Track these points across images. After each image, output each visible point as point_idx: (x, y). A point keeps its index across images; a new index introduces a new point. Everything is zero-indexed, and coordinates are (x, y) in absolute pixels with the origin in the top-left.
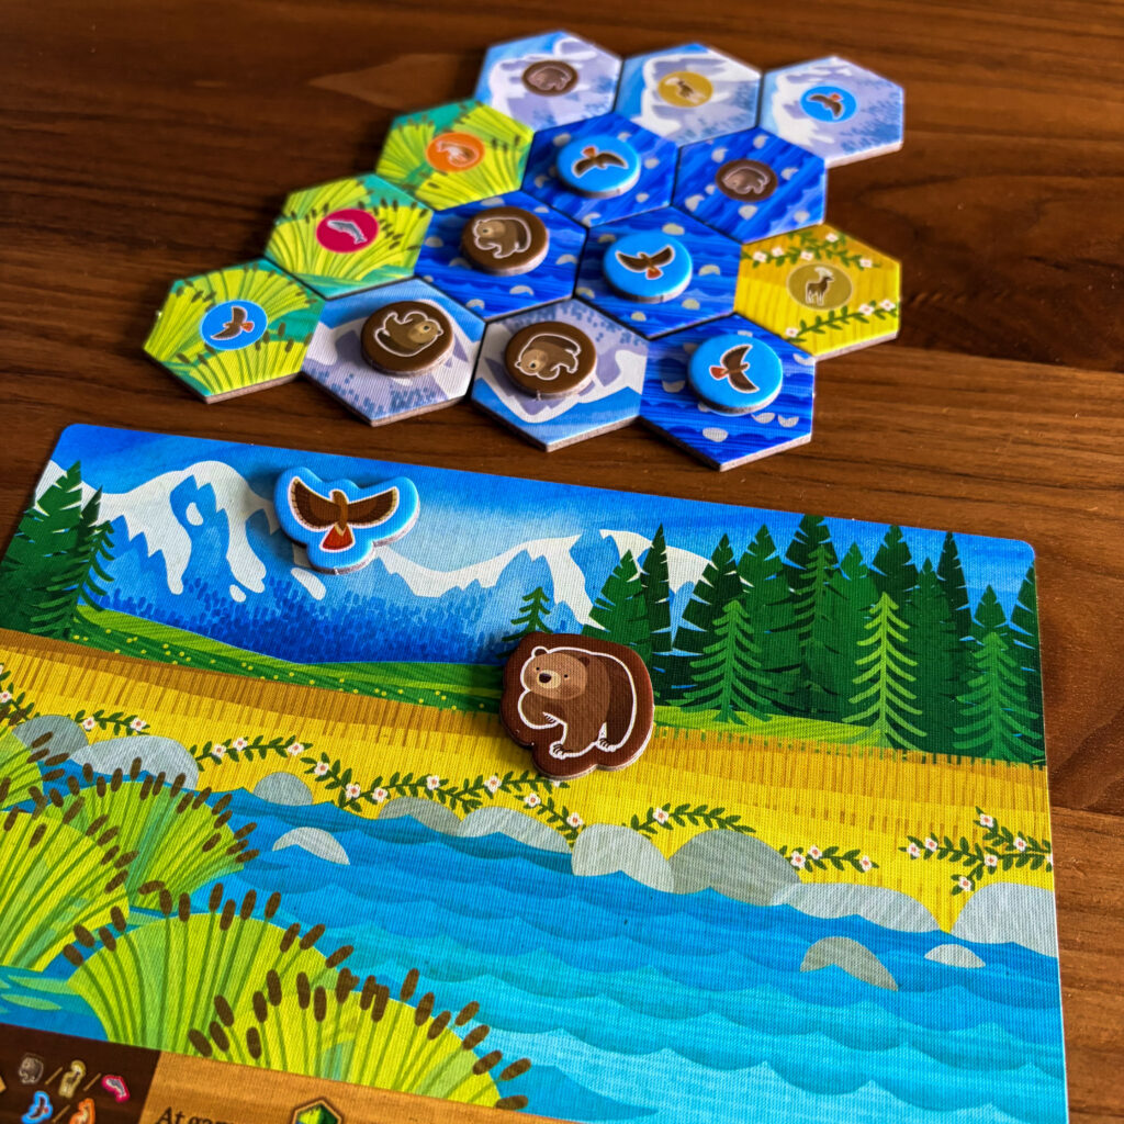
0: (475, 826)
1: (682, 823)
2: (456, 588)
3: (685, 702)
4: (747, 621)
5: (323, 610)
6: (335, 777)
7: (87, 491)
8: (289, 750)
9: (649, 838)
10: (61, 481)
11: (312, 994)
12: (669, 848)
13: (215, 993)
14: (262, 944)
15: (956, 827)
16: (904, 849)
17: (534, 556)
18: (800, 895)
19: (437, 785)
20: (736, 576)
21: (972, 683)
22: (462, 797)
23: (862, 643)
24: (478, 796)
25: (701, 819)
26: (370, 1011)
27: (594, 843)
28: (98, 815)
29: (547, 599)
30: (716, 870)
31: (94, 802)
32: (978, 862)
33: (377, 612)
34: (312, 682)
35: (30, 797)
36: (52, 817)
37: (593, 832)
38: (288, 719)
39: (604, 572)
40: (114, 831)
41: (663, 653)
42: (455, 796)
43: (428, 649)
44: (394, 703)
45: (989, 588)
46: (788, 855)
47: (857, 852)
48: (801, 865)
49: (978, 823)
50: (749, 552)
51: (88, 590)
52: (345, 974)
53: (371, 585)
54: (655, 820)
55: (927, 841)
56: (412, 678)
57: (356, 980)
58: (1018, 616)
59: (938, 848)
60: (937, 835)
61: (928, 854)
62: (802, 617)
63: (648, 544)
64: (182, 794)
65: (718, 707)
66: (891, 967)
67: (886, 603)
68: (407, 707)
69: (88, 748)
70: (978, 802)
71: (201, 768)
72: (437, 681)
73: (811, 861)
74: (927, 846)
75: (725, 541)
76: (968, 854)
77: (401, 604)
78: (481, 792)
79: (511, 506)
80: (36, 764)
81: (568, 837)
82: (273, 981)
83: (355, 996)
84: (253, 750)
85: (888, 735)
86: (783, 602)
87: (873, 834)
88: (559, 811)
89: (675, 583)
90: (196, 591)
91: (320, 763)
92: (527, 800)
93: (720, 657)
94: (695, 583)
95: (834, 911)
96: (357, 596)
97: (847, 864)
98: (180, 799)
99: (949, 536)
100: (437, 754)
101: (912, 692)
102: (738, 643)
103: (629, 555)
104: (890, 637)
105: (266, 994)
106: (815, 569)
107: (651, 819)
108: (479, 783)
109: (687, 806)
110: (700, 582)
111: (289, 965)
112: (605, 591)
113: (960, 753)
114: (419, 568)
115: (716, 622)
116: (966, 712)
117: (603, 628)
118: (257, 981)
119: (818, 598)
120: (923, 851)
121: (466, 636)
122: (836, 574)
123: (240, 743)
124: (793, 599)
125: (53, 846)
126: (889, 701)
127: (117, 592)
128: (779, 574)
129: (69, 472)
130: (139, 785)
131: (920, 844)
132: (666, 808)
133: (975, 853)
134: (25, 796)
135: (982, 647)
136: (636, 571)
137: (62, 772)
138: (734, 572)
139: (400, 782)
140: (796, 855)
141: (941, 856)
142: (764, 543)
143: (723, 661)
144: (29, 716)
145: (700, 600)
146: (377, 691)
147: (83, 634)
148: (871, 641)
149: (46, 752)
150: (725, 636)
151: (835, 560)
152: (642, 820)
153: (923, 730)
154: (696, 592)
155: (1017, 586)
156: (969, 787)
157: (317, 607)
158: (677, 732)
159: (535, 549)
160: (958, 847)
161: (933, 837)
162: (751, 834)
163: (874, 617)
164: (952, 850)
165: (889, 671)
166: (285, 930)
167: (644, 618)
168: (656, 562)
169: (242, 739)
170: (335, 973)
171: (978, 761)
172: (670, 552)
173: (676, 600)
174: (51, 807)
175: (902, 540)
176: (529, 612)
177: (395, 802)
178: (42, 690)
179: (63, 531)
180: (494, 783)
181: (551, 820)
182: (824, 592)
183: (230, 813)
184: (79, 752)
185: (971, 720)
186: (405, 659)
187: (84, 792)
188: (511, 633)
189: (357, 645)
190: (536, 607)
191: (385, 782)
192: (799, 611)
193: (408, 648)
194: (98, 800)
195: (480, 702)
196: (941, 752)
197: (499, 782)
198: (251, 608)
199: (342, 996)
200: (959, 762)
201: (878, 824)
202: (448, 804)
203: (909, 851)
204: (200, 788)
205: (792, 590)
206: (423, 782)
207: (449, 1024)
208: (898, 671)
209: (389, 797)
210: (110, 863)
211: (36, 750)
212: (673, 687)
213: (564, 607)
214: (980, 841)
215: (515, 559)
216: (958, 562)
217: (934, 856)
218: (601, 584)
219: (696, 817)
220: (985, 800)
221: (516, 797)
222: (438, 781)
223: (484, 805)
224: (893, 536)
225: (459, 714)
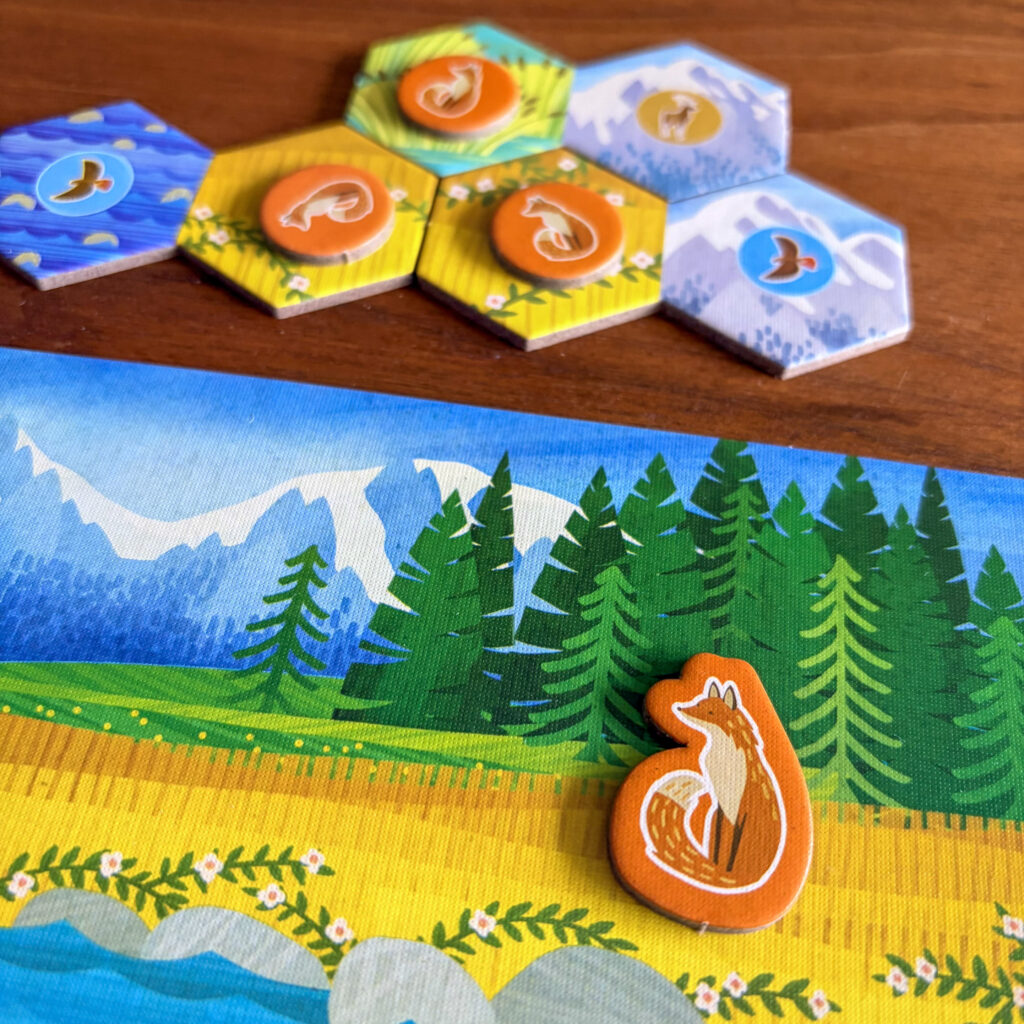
1: (516, 936)
2: (182, 547)
3: (531, 728)
4: (632, 598)
9: (461, 962)
12: (493, 980)
15: (964, 940)
16: (881, 978)
17: (308, 498)
19: (118, 869)
20: (616, 529)
21: (977, 697)
22: (157, 889)
23: (807, 634)
24: (182, 887)
25: (548, 929)
27: (368, 971)
29: (323, 564)
32: (1004, 1000)
33: (56, 583)
37: (369, 951)
39: (416, 521)
41: (500, 649)
42: (145, 887)
43: (128, 642)
44: (64, 729)
45: (993, 549)
46: (690, 989)
47: (804, 983)
48: (713, 1008)
49: (999, 931)
50: (636, 493)
53: (53, 541)
54: (473, 931)
55: (919, 964)
56: (96, 687)
59: (937, 976)
60: (935, 953)
61: (921, 987)
62: (715, 592)
63: (485, 481)
65: (583, 738)
67: (843, 573)
68: (84, 734)
70: (998, 893)
72: (135, 693)
73: (728, 1001)
74: (918, 971)
75: (600, 476)
76: (986, 986)
77: (93, 572)
78: (188, 881)
81: (325, 960)
85: (850, 782)
86: (686, 569)
87: (829, 950)
88: (313, 914)
89: (523, 540)
92: (262, 896)
93: (586, 656)
94: (554, 539)
96: (30, 559)
97: (787, 1005)
99: (931, 474)
100: (124, 815)
101: (885, 710)
102: (616, 632)
103: (455, 497)
104: (850, 625)
106: (734, 519)
107: (465, 929)
108: (187, 861)
109: (527, 906)
110: (561, 538)
112: (415, 552)
113: (966, 810)
114: (129, 515)
115: (583, 600)
116: (970, 744)
117: (408, 609)
119: (739, 563)
120: (913, 981)
121: (188, 621)
122: (766, 527)
124: (702, 564)
126: (851, 727)
128: (681, 527)
131: (908, 970)
132: (492, 910)
133: (998, 985)
135: (988, 640)
136: (465, 522)
138: (612, 524)
139: (56, 863)
140: (703, 988)
141: (943, 990)
142: (659, 481)
143: (593, 663)
145: (560, 566)
146: (40, 708)
148: (820, 631)
150: (598, 621)
151: (764, 508)
152: (452, 932)
153: (906, 773)
154: (552, 554)
156: (982, 868)
158: (516, 779)
159: (312, 487)
160: (969, 974)
161: (930, 958)
162: (630, 953)
163: (826, 593)
164: (960, 979)
165: (850, 678)
167: (469, 593)
168: (495, 507)
171: (994, 824)
172: (519, 493)
173: (524, 566)
175: (862, 478)
176: (294, 584)
177: (44, 898)
180: (210, 865)
181: (300, 931)
182: (749, 556)
185: (979, 756)
186: (90, 658)
188: (262, 618)
189: (19, 635)
190: (307, 575)
191: (32, 864)
192: (710, 584)
193: (96, 639)
195: (200, 730)
196: (934, 809)
197: (219, 865)
200: (963, 827)
201: (837, 934)
202: (131, 902)
203: (890, 981)
205: (700, 551)
206: (94, 863)
208: (864, 678)
209: (35, 888)
212: (513, 704)
213: (350, 577)
214: (1004, 963)
215: (279, 501)
216: (945, 511)
217: (932, 990)
218: (410, 540)
219: (540, 925)
220: (1009, 892)
221: (245, 890)
222: (119, 861)
223: (191, 904)
224: (850, 472)
225: (165, 749)
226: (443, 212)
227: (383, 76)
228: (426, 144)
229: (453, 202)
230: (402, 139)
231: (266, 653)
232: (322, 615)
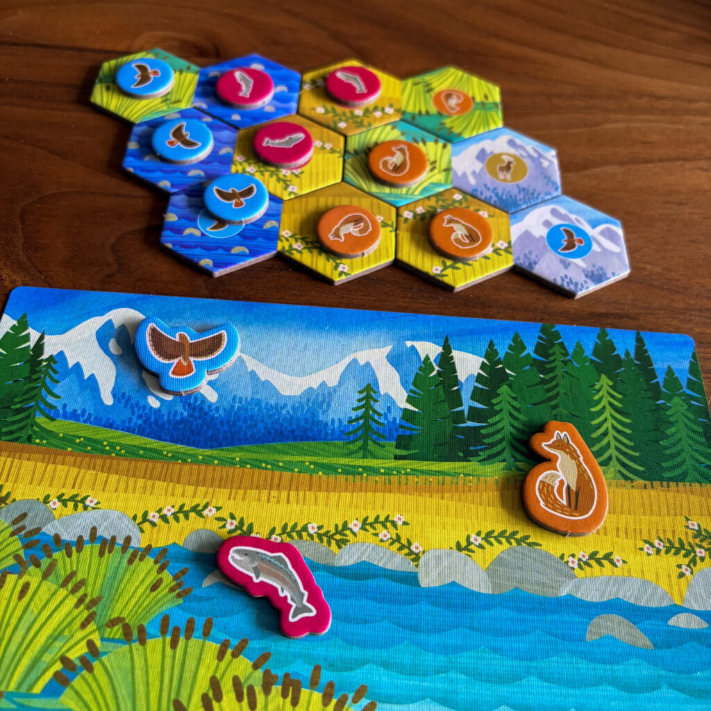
0: (346, 558)
1: (491, 544)
2: (310, 388)
3: (481, 458)
4: (515, 399)
5: (217, 409)
6: (241, 529)
7: (34, 335)
8: (206, 512)
9: (470, 556)
10: (13, 328)
11: (245, 691)
12: (484, 562)
13: (173, 697)
14: (203, 656)
15: (674, 531)
16: (642, 549)
17: (362, 363)
18: (578, 587)
19: (316, 530)
20: (503, 369)
21: (668, 432)
22: (335, 537)
23: (593, 410)
24: (346, 535)
25: (503, 540)
26: (289, 699)
27: (432, 563)
28: (69, 571)
29: (375, 392)
30: (519, 574)
31: (64, 563)
32: (693, 554)
33: (256, 409)
34: (216, 462)
35: (15, 562)
36: (33, 576)
37: (431, 555)
38: (202, 490)
39: (414, 370)
40: (82, 583)
41: (461, 425)
42: (329, 537)
43: (296, 433)
44: (277, 473)
45: (669, 367)
46: (566, 559)
47: (611, 554)
48: (576, 566)
49: (687, 527)
50: (509, 351)
51: (42, 406)
52: (267, 673)
53: (250, 389)
54: (472, 543)
55: (656, 542)
56: (287, 454)
57: (276, 677)
58: (691, 384)
59: (664, 546)
60: (662, 537)
61: (658, 551)
62: (551, 394)
63: (439, 349)
64: (130, 551)
65: (504, 461)
67: (605, 382)
68: (287, 475)
69: (56, 522)
70: (685, 512)
71: (142, 531)
72: (306, 455)
73: (581, 563)
74: (657, 545)
75: (491, 344)
76: (685, 549)
77: (273, 402)
78: (348, 532)
79: (341, 328)
80: (16, 537)
81: (413, 560)
82: (215, 684)
83: (276, 689)
84: (179, 515)
85: (619, 471)
86: (537, 384)
87: (619, 540)
89: (462, 375)
90: (123, 401)
91: (229, 520)
92: (381, 536)
93: (499, 426)
94: (476, 375)
95: (602, 596)
96: (240, 398)
97: (605, 562)
98: (130, 554)
99: (638, 334)
100: (313, 508)
101: (630, 440)
102: (511, 414)
103: (427, 358)
104: (611, 404)
105: (211, 695)
106: (554, 360)
107: (469, 543)
108: (345, 524)
109: (493, 532)
110: (479, 374)
111: (225, 671)
112: (414, 384)
113: (669, 480)
114: (282, 375)
115: (494, 401)
116: (667, 452)
117: (417, 410)
118: (203, 685)
119: (559, 380)
120: (655, 549)
121: (322, 421)
122: (569, 363)
123: (169, 510)
124: (543, 382)
125: (36, 598)
126: (617, 449)
127: (65, 406)
128: (531, 365)
129: (18, 322)
130: (97, 546)
131: (652, 545)
132: (479, 534)
133: (689, 548)
134: (11, 561)
135: (671, 407)
136: (434, 369)
137: (38, 541)
138: (500, 366)
139: (289, 530)
140: (571, 559)
141: (667, 552)
142: (518, 345)
143: (503, 428)
144: (7, 502)
145: (480, 386)
146: (264, 465)
147: (42, 438)
148: (598, 408)
149: (23, 528)
150: (501, 410)
151: (566, 354)
152: (464, 544)
153: (642, 466)
154: (477, 381)
155: (686, 365)
156: (678, 503)
157: (213, 407)
158: (478, 480)
159: (363, 357)
160: (677, 545)
161: (660, 540)
162: (539, 547)
163: (599, 391)
164: (674, 547)
165: (614, 427)
166: (219, 645)
167: (443, 401)
168: (446, 361)
169: (170, 507)
170: (259, 673)
171: (681, 484)
172: (456, 354)
173: (465, 387)
174: (32, 569)
175: (608, 338)
176: (364, 402)
178: (15, 482)
179: (19, 364)
180: (355, 525)
181: (400, 549)
182: (563, 377)
183: (168, 562)
184: (49, 526)
185: (672, 457)
186: (281, 441)
187: (56, 555)
188: (353, 417)
189: (245, 433)
190: (368, 397)
191: (278, 531)
192: (548, 390)
193: (282, 432)
194: (67, 560)
195: (338, 468)
196: (655, 480)
197: (360, 525)
198: (164, 411)
199: (267, 690)
200: (668, 486)
201: (622, 534)
202: (325, 543)
203: (646, 550)
204: (143, 545)
205: (542, 376)
206: (305, 528)
207: (348, 703)
208: (619, 427)
209: (282, 541)
210: (82, 607)
211: (16, 527)
212: (471, 448)
213: (387, 396)
214: (691, 540)
215: (348, 365)
216: (646, 351)
217: (663, 552)
218: (411, 379)
219: (500, 539)
220: (689, 511)
221: (373, 534)
222: (316, 526)
223: (351, 542)
224: (602, 336)
225: (324, 478)
226: (403, 226)
227: (356, 152)
228: (387, 190)
229: (406, 220)
230: (374, 189)
231: (359, 433)
232: (380, 415)
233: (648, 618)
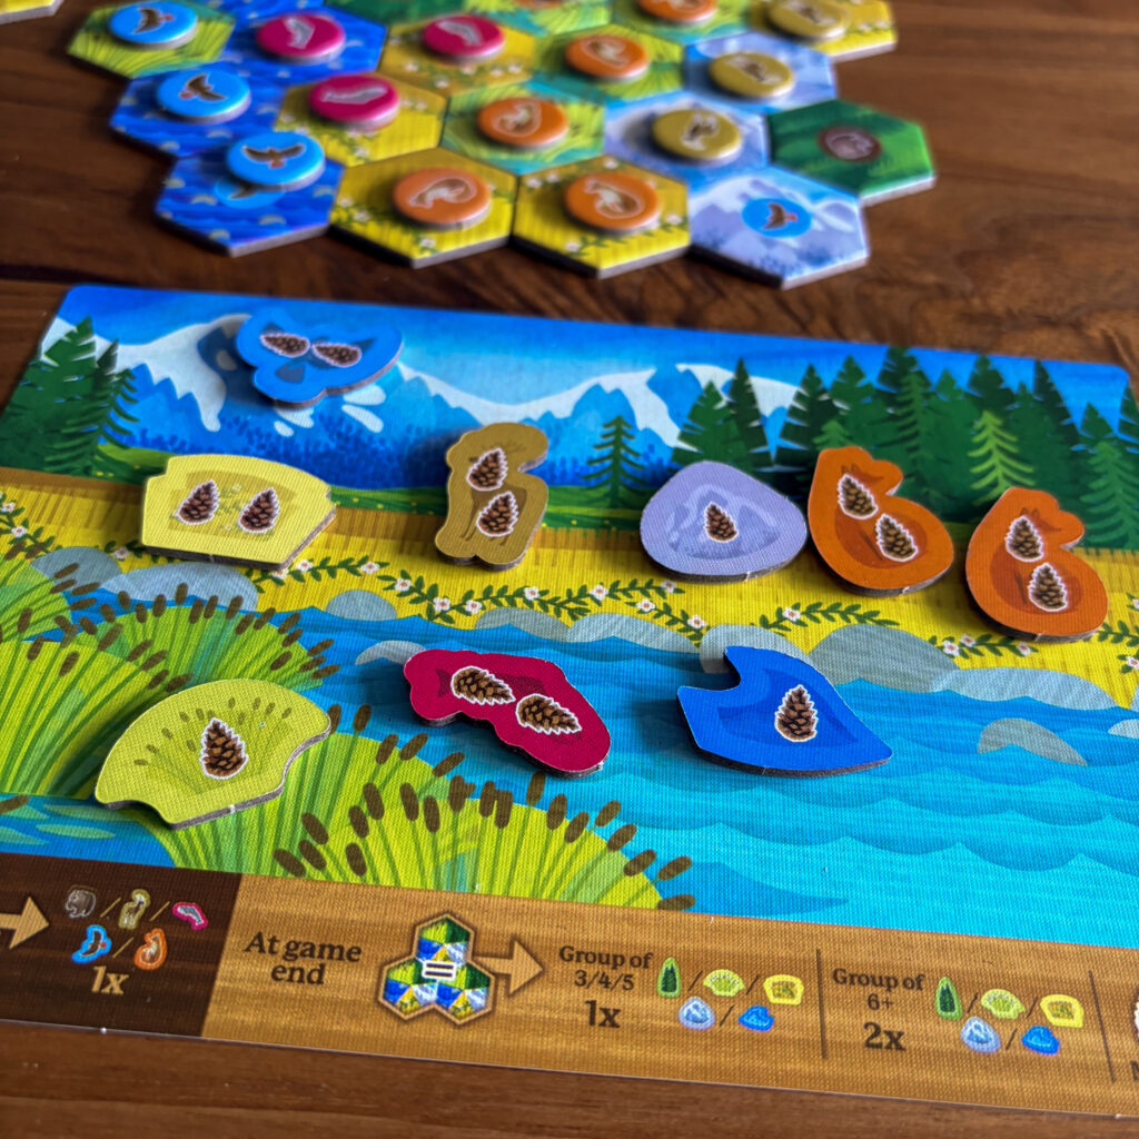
0: (585, 632)
1: (817, 620)
2: (528, 419)
4: (850, 438)
5: (382, 441)
6: (419, 592)
7: (100, 344)
8: (363, 569)
9: (783, 635)
10: (70, 335)
11: (421, 804)
12: (807, 644)
13: (302, 810)
14: (354, 756)
15: (1110, 612)
17: (608, 389)
18: (961, 681)
19: (537, 596)
20: (829, 401)
22: (567, 605)
23: (973, 454)
24: (584, 604)
25: (837, 616)
26: (492, 818)
27: (721, 643)
28: (140, 639)
29: (629, 426)
30: (863, 661)
31: (134, 629)
34: (380, 506)
35: (56, 626)
36: (84, 646)
37: (719, 632)
38: (356, 541)
39: (687, 400)
40: (161, 655)
41: (765, 469)
42: (559, 606)
45: (1089, 405)
46: (939, 643)
47: (1011, 638)
48: (956, 653)
49: (1132, 607)
50: (838, 379)
51: (110, 430)
52: (457, 781)
53: (433, 418)
54: (786, 619)
57: (473, 787)
58: (1124, 427)
62: (906, 433)
63: (730, 375)
64: (239, 617)
66: (1073, 743)
67: (989, 421)
69: (123, 577)
70: (1127, 588)
71: (260, 590)
73: (965, 649)
75: (811, 370)
76: (1129, 636)
78: (587, 600)
79: (578, 347)
80: (59, 594)
81: (691, 638)
82: (372, 795)
83: (472, 804)
84: (320, 571)
86: (883, 422)
88: (677, 614)
89: (766, 406)
90: (235, 429)
91: (400, 580)
92: (640, 606)
94: (787, 407)
95: (1001, 693)
96: (419, 429)
97: (1003, 650)
98: (239, 621)
99: (1038, 363)
100: (532, 566)
103: (711, 385)
104: (1000, 448)
105: (364, 808)
106: (910, 392)
107: (781, 618)
108: (583, 591)
109: (818, 606)
110: (792, 406)
111: (389, 777)
112: (692, 416)
115: (817, 440)
117: (695, 450)
118: (352, 795)
119: (918, 416)
122: (932, 396)
123: (305, 565)
124: (893, 418)
125: (88, 674)
127: (144, 432)
128: (874, 397)
129: (79, 327)
130: (186, 610)
132: (796, 607)
133: (1137, 635)
134: (50, 625)
135: (1094, 455)
136: (722, 399)
137: (93, 600)
138: (826, 397)
139: (494, 594)
140: (947, 643)
141: (1102, 639)
142: (853, 371)
144: (49, 549)
145: (795, 422)
147: (105, 470)
148: (981, 452)
149: (72, 582)
152: (772, 619)
154: (790, 416)
157: (376, 439)
159: (610, 381)
160: (1117, 630)
162: (896, 627)
163: (980, 431)
164: (1112, 633)
165: (1007, 477)
166: (380, 743)
167: (735, 439)
168: (741, 390)
169: (305, 561)
170: (445, 782)
171: (1118, 552)
172: (755, 381)
173: (770, 422)
174: (82, 636)
175: (991, 367)
176: (613, 437)
177: (491, 613)
178: (63, 524)
179: (76, 379)
180: (599, 591)
181: (670, 623)
182: (924, 412)
183: (301, 631)
184: (111, 582)
185: (1102, 517)
187: (121, 619)
188: (595, 457)
190: (619, 433)
191: (477, 595)
192: (903, 428)
194: (139, 626)
195: (571, 520)
197: (606, 591)
198: (300, 441)
199: (456, 802)
202: (551, 612)
204: (262, 608)
205: (890, 411)
206: (520, 593)
207: (588, 825)
208: (1016, 477)
209: (484, 608)
210: (159, 687)
211: (60, 581)
213: (649, 433)
215: (588, 391)
216: (1051, 385)
217: (1095, 639)
218: (686, 410)
219: (831, 614)
220: (1134, 587)
221: (627, 603)
222: (537, 591)
223: (593, 612)
224: (984, 363)
225: (550, 531)
231: (605, 477)
232: (637, 454)
233: (1076, 724)
